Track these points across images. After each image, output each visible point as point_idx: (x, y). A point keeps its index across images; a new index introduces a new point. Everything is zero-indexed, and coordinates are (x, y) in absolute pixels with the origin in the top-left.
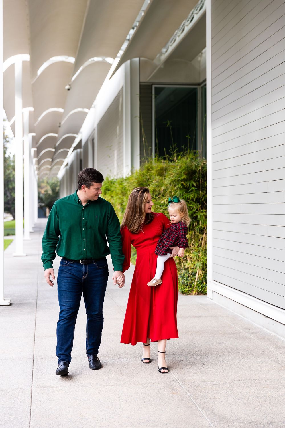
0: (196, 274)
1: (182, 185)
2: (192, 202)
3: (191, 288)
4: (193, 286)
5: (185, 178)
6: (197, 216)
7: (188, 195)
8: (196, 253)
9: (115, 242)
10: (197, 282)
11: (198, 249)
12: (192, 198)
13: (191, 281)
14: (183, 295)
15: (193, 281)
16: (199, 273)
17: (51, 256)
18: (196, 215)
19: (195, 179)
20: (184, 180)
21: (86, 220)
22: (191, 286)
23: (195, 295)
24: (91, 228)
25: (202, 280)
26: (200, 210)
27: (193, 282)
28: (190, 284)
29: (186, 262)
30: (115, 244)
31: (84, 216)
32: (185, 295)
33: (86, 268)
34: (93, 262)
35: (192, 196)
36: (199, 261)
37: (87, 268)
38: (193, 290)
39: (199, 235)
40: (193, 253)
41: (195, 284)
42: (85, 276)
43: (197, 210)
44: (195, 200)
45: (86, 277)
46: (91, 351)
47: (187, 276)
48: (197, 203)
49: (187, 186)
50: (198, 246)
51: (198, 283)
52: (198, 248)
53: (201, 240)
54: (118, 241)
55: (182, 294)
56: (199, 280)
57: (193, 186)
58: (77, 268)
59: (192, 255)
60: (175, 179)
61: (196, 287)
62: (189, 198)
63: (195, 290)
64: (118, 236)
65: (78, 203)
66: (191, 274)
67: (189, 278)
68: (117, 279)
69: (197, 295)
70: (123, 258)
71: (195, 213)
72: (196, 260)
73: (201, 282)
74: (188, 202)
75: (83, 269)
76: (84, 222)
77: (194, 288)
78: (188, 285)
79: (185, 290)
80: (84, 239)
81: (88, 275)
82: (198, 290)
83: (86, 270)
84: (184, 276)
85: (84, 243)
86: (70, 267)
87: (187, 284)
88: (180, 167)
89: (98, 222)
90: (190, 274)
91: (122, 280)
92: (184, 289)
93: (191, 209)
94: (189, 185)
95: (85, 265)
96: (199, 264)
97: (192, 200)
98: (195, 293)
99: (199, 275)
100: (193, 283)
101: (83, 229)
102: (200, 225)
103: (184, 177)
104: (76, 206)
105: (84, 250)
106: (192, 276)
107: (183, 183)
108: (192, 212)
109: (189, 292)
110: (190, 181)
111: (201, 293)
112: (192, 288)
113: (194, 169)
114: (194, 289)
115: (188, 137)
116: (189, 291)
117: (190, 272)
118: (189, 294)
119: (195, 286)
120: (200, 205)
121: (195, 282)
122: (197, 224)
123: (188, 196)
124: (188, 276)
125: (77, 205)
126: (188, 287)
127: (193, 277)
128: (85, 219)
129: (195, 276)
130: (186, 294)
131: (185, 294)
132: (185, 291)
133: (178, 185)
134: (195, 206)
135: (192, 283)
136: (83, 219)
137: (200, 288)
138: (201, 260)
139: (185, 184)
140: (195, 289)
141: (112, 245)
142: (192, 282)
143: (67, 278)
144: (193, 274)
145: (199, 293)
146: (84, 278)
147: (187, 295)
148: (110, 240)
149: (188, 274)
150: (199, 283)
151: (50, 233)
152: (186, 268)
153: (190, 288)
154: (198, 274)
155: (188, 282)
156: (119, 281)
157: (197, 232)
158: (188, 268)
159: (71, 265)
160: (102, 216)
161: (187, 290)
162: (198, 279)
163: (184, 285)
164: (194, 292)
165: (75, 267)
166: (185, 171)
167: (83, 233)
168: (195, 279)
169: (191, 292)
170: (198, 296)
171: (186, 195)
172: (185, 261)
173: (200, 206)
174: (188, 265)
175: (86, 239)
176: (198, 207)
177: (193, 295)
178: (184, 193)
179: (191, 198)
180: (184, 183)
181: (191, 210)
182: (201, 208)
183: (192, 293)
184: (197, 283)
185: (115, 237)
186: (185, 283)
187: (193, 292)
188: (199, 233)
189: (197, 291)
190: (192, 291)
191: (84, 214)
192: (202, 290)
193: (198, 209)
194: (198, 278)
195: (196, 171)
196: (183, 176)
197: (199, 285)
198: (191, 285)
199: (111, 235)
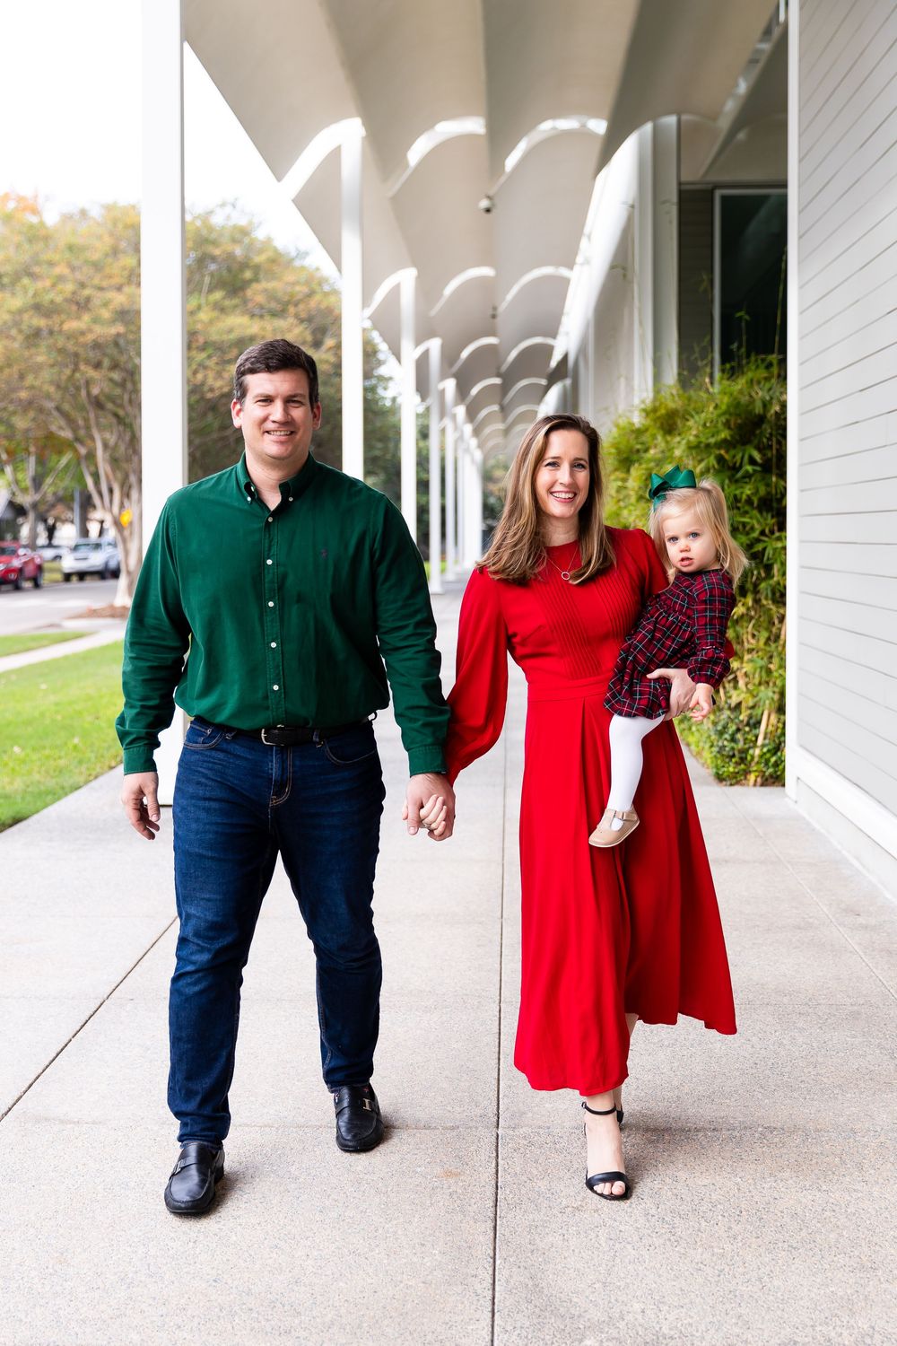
0: (758, 723)
1: (720, 459)
2: (747, 508)
3: (742, 766)
4: (749, 758)
5: (729, 438)
6: (765, 549)
7: (736, 489)
8: (761, 663)
9: (409, 653)
10: (763, 746)
11: (768, 649)
12: (748, 496)
13: (745, 744)
14: (720, 785)
15: (751, 744)
16: (768, 722)
17: (150, 719)
18: (759, 547)
19: (760, 441)
20: (725, 444)
21: (282, 569)
22: (743, 760)
23: (755, 785)
24: (300, 599)
25: (777, 741)
26: (772, 532)
27: (750, 748)
28: (741, 751)
29: (735, 688)
30: (408, 664)
31: (274, 549)
32: (726, 785)
33: (283, 762)
34: (315, 739)
35: (749, 492)
36: (771, 684)
37: (289, 762)
38: (750, 772)
39: (771, 609)
40: (751, 661)
41: (757, 752)
42: (279, 794)
43: (763, 533)
44: (755, 504)
45: (285, 798)
46: (339, 1076)
47: (734, 728)
48: (765, 514)
49: (735, 463)
50: (768, 639)
51: (765, 750)
52: (770, 645)
53: (776, 622)
54: (420, 648)
55: (717, 781)
56: (767, 741)
57: (752, 461)
58: (246, 759)
59: (747, 668)
60: (700, 442)
61: (758, 763)
62: (739, 497)
63: (755, 771)
64: (419, 631)
65: (249, 499)
66: (745, 722)
67: (739, 736)
68: (423, 812)
69: (762, 785)
70: (445, 717)
71: (758, 540)
72: (760, 684)
73: (774, 748)
74: (738, 508)
75: (274, 767)
76: (271, 576)
77: (753, 764)
78: (734, 756)
79: (725, 769)
80: (274, 645)
81: (292, 791)
82: (764, 772)
83: (283, 769)
84: (725, 727)
85: (274, 659)
86: (221, 755)
87: (731, 753)
88: (716, 407)
89: (331, 573)
90: (742, 721)
91: (442, 815)
92: (723, 767)
93: (747, 528)
94: (742, 458)
95: (282, 751)
96: (768, 694)
97: (749, 501)
98: (756, 781)
99: (770, 728)
100: (751, 752)
101: (271, 604)
102: (775, 579)
103: (725, 434)
104: (241, 510)
105: (276, 688)
106: (747, 729)
107: (722, 452)
108: (749, 539)
109: (738, 775)
110: (743, 447)
111: (772, 780)
112: (745, 765)
113: (758, 409)
114: (751, 769)
115: (741, 317)
116: (738, 773)
117: (741, 718)
118: (738, 783)
119: (756, 759)
120: (773, 517)
121: (755, 746)
122: (763, 575)
123: (738, 492)
124: (738, 730)
125: (246, 507)
126: (734, 760)
127: (751, 730)
128: (276, 564)
129: (755, 728)
130: (728, 783)
131: (724, 783)
132: (726, 774)
133: (708, 457)
134: (757, 521)
135: (745, 751)
136: (269, 562)
137: (770, 764)
138: (775, 684)
139: (727, 457)
140: (755, 768)
141: (397, 665)
142: (747, 746)
143: (207, 804)
144: (752, 721)
145: (767, 780)
146: (274, 801)
147: (731, 785)
148: (389, 647)
149: (736, 724)
150: (769, 751)
151: (150, 621)
152: (733, 705)
153: (740, 764)
154: (767, 725)
155: (735, 746)
156: (431, 818)
157: (766, 598)
158: (739, 704)
159: (225, 746)
160: (346, 547)
161: (731, 769)
162: (765, 738)
163: (723, 755)
164: (752, 777)
165: (237, 757)
166: (727, 416)
167: (268, 619)
168: (757, 737)
169: (742, 778)
170: (763, 789)
171: (733, 487)
172: (732, 685)
173: (774, 521)
174: (738, 695)
175: (281, 644)
176: (767, 525)
177: (748, 785)
178: (727, 482)
179: (744, 497)
180: (727, 452)
181: (748, 534)
182: (776, 528)
183: (746, 778)
184: (762, 750)
185: (405, 632)
186: (727, 749)
187: (748, 777)
188: (770, 602)
189: (761, 774)
190: (746, 773)
191: (271, 542)
192: (776, 772)
193: (767, 531)
194: (766, 734)
195: (766, 417)
196: (722, 431)
197: (768, 755)
198: (744, 755)
199: (390, 625)
